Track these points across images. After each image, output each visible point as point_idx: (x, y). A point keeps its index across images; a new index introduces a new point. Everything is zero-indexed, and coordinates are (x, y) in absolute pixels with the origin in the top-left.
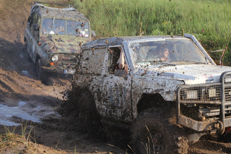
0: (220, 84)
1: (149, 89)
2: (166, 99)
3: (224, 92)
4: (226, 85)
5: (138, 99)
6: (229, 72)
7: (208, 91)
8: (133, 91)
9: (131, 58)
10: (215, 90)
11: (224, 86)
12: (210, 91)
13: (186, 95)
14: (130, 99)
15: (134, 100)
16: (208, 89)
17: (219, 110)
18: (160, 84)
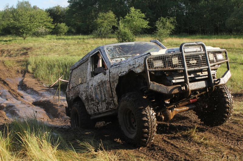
0: (180, 53)
1: (123, 72)
2: (137, 72)
3: (185, 60)
4: (186, 54)
5: (116, 84)
6: (186, 43)
7: (171, 59)
8: (111, 80)
9: (107, 56)
10: (177, 58)
11: (184, 55)
12: (173, 59)
13: (153, 64)
14: (110, 88)
15: (113, 87)
16: (171, 57)
17: (183, 77)
18: (132, 64)
